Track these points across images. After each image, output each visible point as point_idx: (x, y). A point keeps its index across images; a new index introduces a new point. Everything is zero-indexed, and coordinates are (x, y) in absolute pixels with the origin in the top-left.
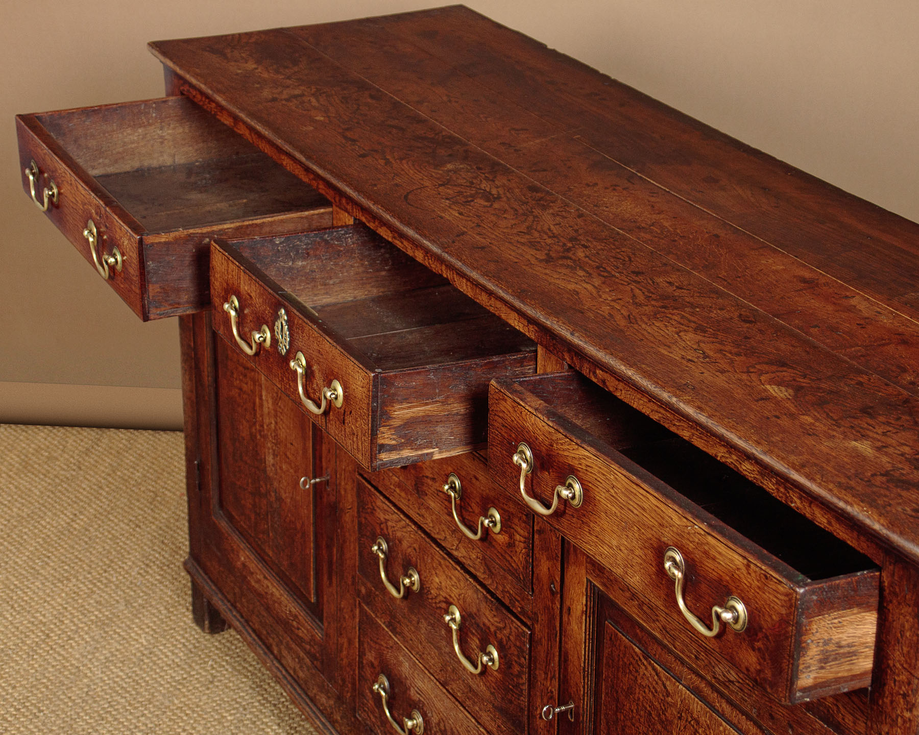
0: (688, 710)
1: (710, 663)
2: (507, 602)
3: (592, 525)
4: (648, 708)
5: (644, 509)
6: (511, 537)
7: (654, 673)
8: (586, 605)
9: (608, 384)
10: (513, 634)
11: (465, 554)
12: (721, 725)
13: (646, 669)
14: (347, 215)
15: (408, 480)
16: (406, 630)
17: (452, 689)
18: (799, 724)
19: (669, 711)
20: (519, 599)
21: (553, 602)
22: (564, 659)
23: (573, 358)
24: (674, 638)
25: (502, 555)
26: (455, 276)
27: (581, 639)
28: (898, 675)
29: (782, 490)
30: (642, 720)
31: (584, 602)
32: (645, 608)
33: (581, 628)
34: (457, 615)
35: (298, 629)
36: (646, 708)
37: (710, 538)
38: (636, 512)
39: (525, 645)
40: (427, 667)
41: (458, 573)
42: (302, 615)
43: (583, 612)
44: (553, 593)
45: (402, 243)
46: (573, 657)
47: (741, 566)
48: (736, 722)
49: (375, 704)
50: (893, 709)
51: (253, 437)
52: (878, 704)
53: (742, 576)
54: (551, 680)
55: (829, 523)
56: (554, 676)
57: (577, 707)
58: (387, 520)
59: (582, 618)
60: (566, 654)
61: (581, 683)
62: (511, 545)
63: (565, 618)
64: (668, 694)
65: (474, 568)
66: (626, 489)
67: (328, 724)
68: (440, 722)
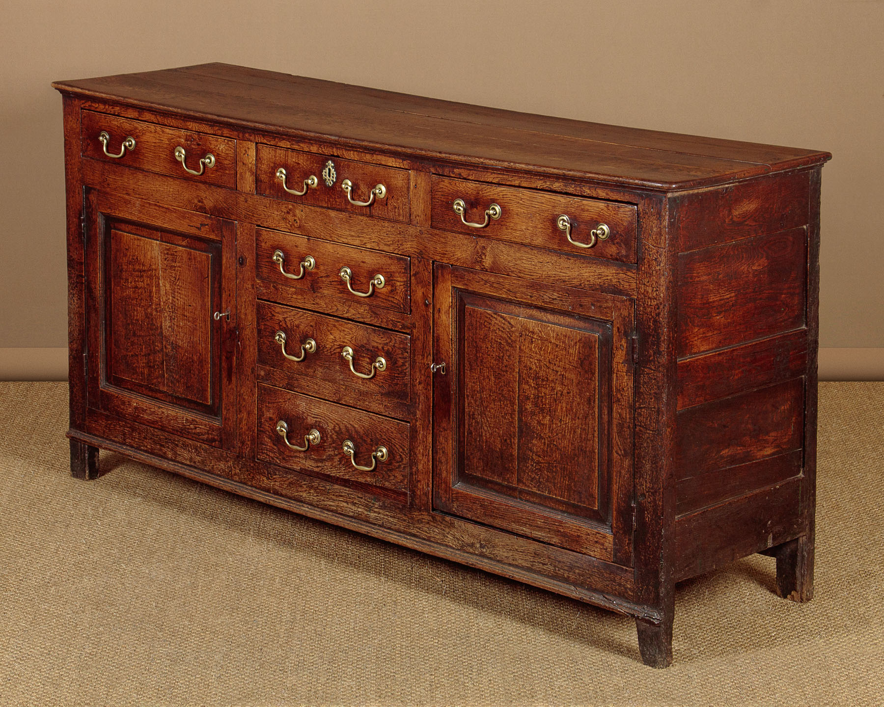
0: (527, 329)
1: (540, 295)
2: (390, 327)
3: (508, 224)
4: (499, 341)
5: (543, 203)
6: (392, 286)
7: (501, 319)
8: (452, 302)
9: (462, 174)
10: (398, 342)
11: (354, 312)
12: (549, 326)
13: (496, 319)
14: (249, 143)
15: (304, 285)
16: (303, 383)
17: (345, 401)
18: (598, 301)
19: (514, 335)
20: (400, 320)
21: (427, 311)
22: (437, 340)
23: (436, 169)
24: (515, 293)
25: (386, 300)
26: (344, 152)
27: (449, 323)
28: (651, 251)
29: (578, 189)
30: (495, 350)
31: (451, 301)
32: (494, 285)
33: (449, 317)
34: (350, 351)
35: (196, 428)
36: (497, 341)
37: (584, 201)
38: (537, 206)
39: (407, 345)
40: (322, 397)
41: (351, 325)
42: (198, 417)
43: (450, 307)
44: (427, 306)
45: (299, 146)
46: (444, 337)
47: (603, 207)
48: (557, 321)
49: (274, 444)
50: (650, 269)
51: (148, 316)
52: (642, 270)
53: (605, 212)
54: (427, 357)
55: (607, 194)
56: (430, 354)
57: (448, 364)
58: (285, 318)
59: (449, 310)
60: (438, 337)
61: (450, 349)
62: (393, 291)
63: (436, 316)
64: (512, 326)
65: (363, 318)
66: (530, 197)
67: (226, 480)
68: (335, 426)
